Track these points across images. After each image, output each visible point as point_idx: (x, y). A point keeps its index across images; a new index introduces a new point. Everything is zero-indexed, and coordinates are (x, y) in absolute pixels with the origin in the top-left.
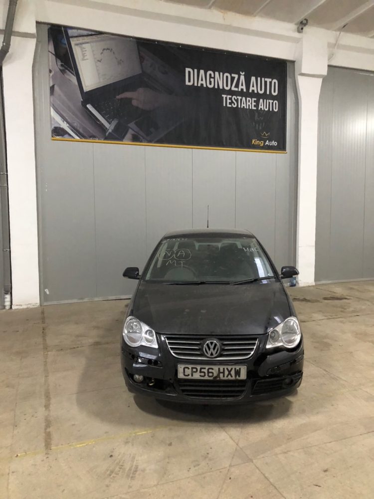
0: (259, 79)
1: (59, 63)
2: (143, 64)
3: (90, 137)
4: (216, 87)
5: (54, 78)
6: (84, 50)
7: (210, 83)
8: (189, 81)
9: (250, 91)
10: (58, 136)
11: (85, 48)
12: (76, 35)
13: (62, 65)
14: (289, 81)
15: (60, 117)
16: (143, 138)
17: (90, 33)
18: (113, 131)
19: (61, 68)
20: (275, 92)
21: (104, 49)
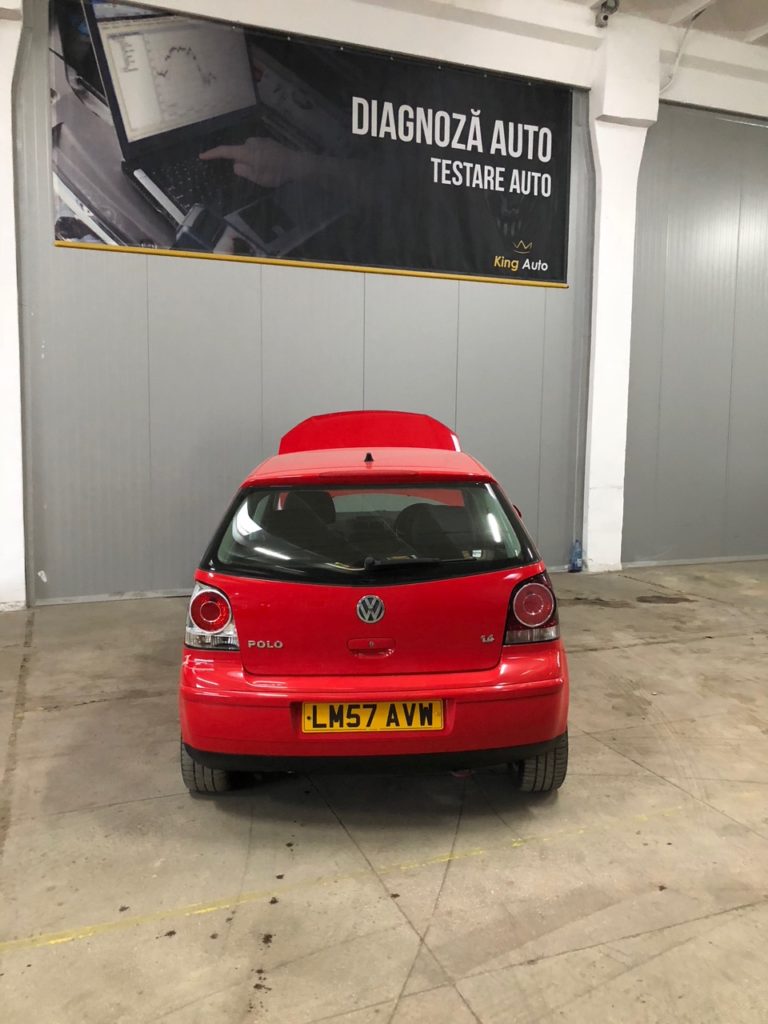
0: (511, 125)
1: (73, 76)
2: (259, 84)
3: (141, 242)
4: (419, 140)
5: (60, 108)
6: (128, 49)
7: (406, 133)
8: (360, 126)
9: (493, 152)
10: (70, 238)
11: (130, 46)
12: (112, 16)
13: (79, 82)
14: (576, 132)
15: (75, 197)
16: (258, 246)
17: (142, 12)
18: (191, 229)
19: (77, 87)
20: (544, 154)
21: (173, 49)
